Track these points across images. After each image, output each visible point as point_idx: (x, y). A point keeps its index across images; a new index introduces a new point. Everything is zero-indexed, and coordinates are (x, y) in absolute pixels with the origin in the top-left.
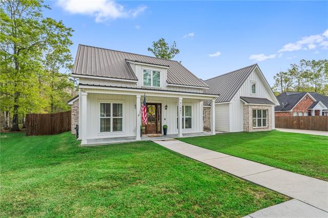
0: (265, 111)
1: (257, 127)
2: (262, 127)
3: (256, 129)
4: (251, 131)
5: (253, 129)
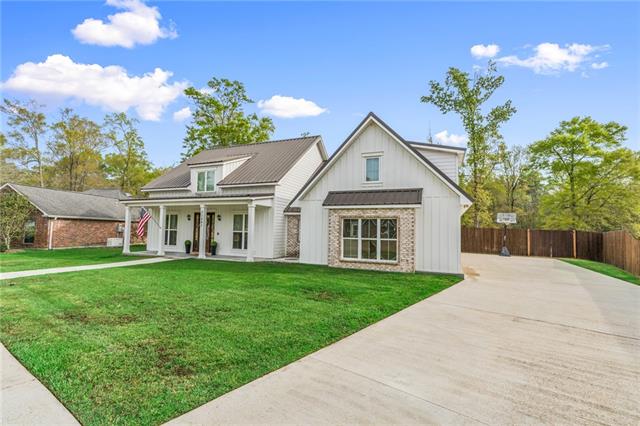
0: (390, 227)
1: (360, 259)
2: (379, 260)
3: (351, 262)
4: (336, 265)
5: (342, 261)
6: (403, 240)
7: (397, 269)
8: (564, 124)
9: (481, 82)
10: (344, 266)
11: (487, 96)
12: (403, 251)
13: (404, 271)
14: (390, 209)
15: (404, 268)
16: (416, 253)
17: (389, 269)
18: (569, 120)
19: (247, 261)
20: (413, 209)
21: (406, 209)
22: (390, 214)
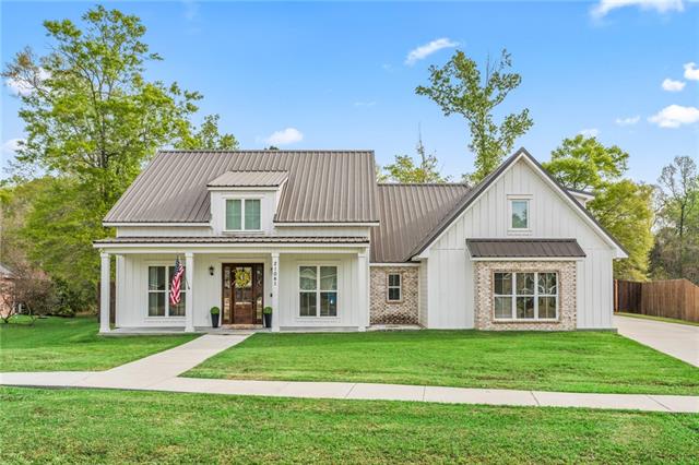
2: (536, 319)
3: (506, 323)
4: (487, 328)
5: (495, 323)
6: (564, 295)
7: (558, 328)
8: (568, 142)
9: (495, 80)
10: (498, 328)
11: (499, 99)
12: (565, 308)
13: (566, 329)
14: (551, 262)
15: (566, 326)
16: (578, 308)
17: (550, 328)
18: (572, 138)
19: (360, 330)
20: (574, 262)
21: (567, 262)
22: (550, 268)
